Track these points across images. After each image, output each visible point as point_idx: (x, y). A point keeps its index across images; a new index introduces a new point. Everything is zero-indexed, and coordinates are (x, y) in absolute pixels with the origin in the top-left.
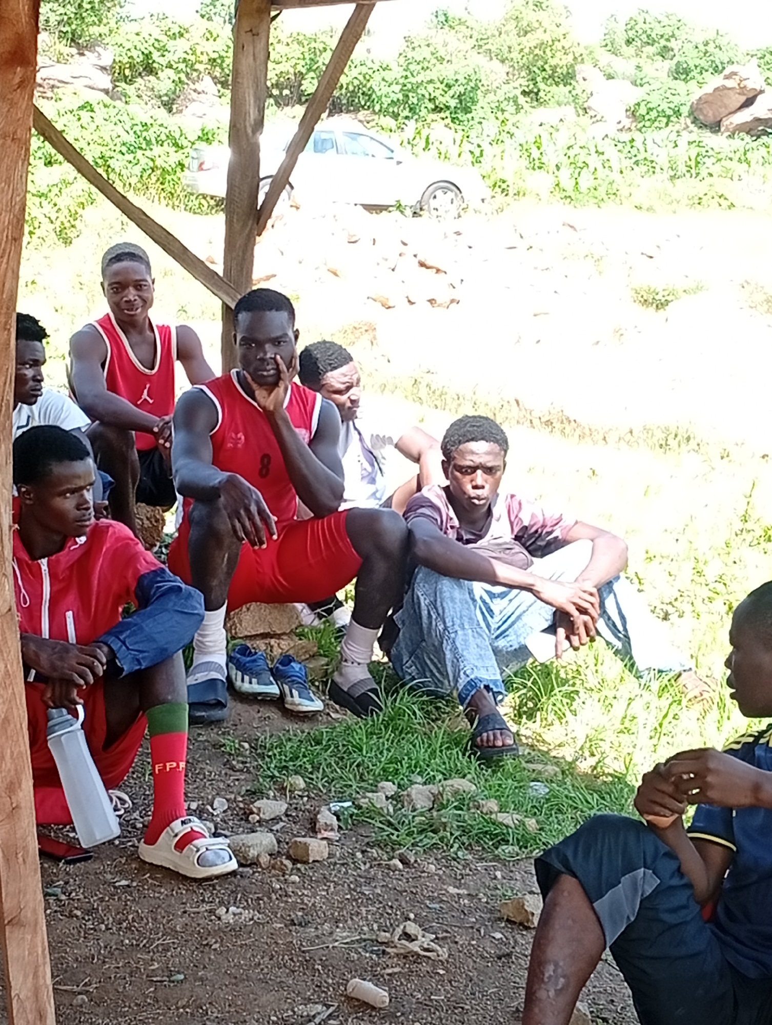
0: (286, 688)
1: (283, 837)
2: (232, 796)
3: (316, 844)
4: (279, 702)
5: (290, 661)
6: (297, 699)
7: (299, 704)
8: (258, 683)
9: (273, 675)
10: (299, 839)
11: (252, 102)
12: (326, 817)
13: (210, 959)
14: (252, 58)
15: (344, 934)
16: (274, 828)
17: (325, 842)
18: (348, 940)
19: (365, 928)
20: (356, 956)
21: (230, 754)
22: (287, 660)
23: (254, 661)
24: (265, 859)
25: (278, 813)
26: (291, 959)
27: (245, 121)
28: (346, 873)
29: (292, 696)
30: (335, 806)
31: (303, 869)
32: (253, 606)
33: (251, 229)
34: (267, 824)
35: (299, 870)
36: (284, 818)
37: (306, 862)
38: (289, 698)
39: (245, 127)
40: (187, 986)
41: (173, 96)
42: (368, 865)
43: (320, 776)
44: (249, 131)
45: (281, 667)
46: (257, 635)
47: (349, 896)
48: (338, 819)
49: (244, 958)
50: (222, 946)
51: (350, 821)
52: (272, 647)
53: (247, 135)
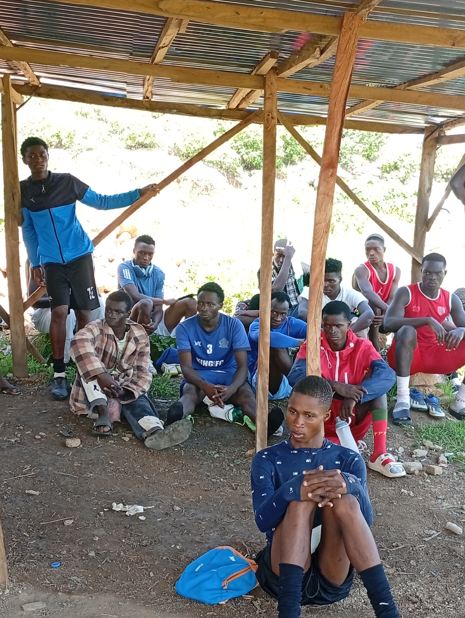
1: (425, 464)
2: (406, 447)
3: (438, 468)
7: (435, 413)
9: (425, 401)
10: (431, 466)
12: (442, 458)
13: (392, 508)
15: (447, 504)
16: (422, 461)
17: (441, 468)
18: (449, 507)
19: (455, 503)
20: (450, 513)
21: (406, 431)
22: (431, 396)
23: (418, 395)
24: (417, 472)
25: (423, 455)
26: (425, 512)
28: (449, 481)
30: (447, 454)
31: (432, 477)
32: (419, 374)
33: (425, 229)
34: (420, 458)
35: (430, 477)
36: (426, 457)
37: (433, 475)
39: (424, 190)
40: (382, 518)
41: (405, 178)
43: (441, 442)
46: (420, 385)
47: (449, 490)
48: (448, 460)
49: (406, 510)
50: (397, 504)
51: (452, 460)
52: (426, 390)
53: (425, 193)
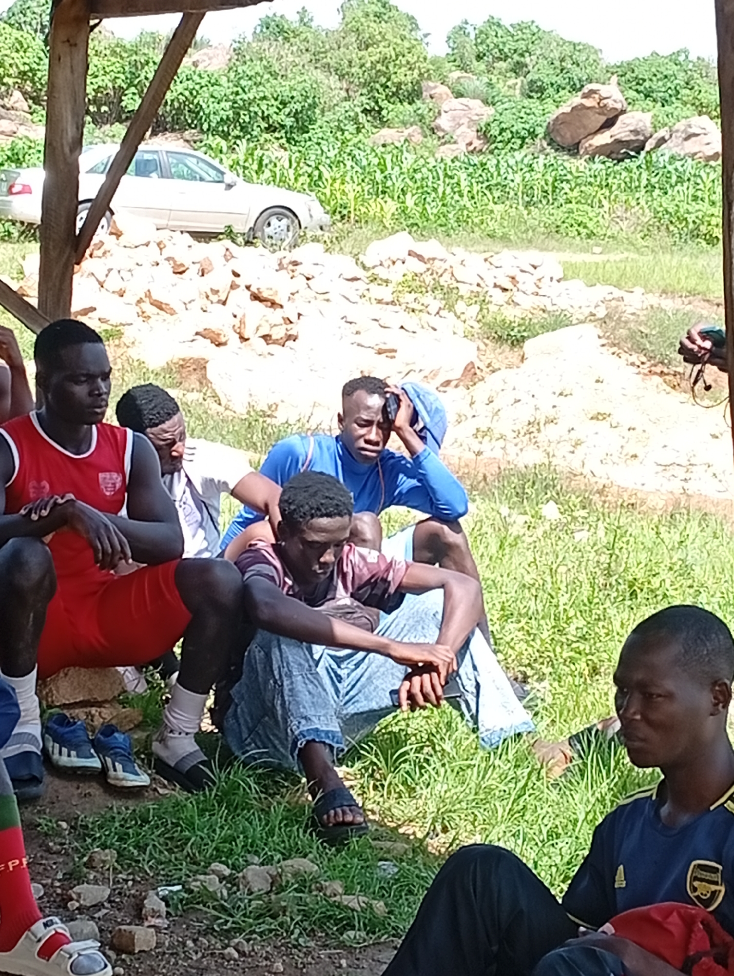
0: (109, 760)
1: (105, 925)
3: (143, 932)
4: (101, 776)
5: (113, 732)
6: (120, 773)
7: (123, 779)
8: (78, 756)
9: (94, 746)
10: (123, 927)
11: (70, 118)
12: (153, 902)
14: (68, 71)
16: (96, 915)
17: (153, 930)
21: (47, 835)
22: (109, 730)
23: (73, 731)
25: (100, 900)
27: (61, 138)
28: (176, 964)
29: (115, 770)
30: (164, 891)
31: (128, 960)
33: (69, 257)
34: (90, 911)
35: (124, 961)
36: (107, 905)
37: (131, 953)
38: (111, 773)
39: (62, 145)
42: (200, 955)
43: (147, 858)
44: (67, 150)
45: (102, 738)
46: (76, 703)
48: (167, 905)
52: (92, 716)
53: (64, 154)
